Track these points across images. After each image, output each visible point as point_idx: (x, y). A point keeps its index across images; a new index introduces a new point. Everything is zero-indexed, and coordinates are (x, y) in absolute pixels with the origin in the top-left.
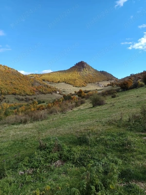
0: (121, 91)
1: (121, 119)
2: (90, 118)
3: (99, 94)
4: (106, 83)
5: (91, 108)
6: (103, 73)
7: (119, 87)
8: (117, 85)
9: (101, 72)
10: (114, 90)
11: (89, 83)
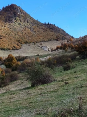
0: (79, 59)
1: (80, 108)
2: (26, 108)
3: (43, 63)
4: (55, 45)
5: (29, 88)
6: (50, 27)
7: (76, 52)
8: (72, 48)
9: (45, 24)
10: (67, 57)
11: (26, 43)
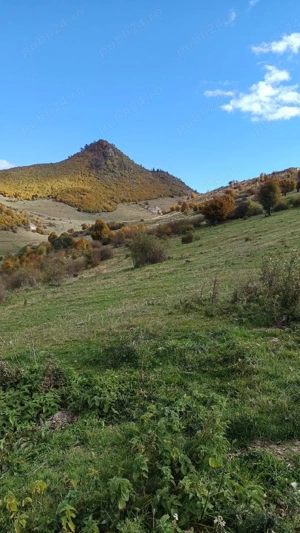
0: (206, 226)
1: (214, 296)
2: (129, 297)
3: (150, 233)
4: (173, 203)
5: (132, 269)
6: (161, 176)
7: (201, 215)
8: (195, 209)
9: (153, 171)
10: (188, 222)
11: (123, 201)
